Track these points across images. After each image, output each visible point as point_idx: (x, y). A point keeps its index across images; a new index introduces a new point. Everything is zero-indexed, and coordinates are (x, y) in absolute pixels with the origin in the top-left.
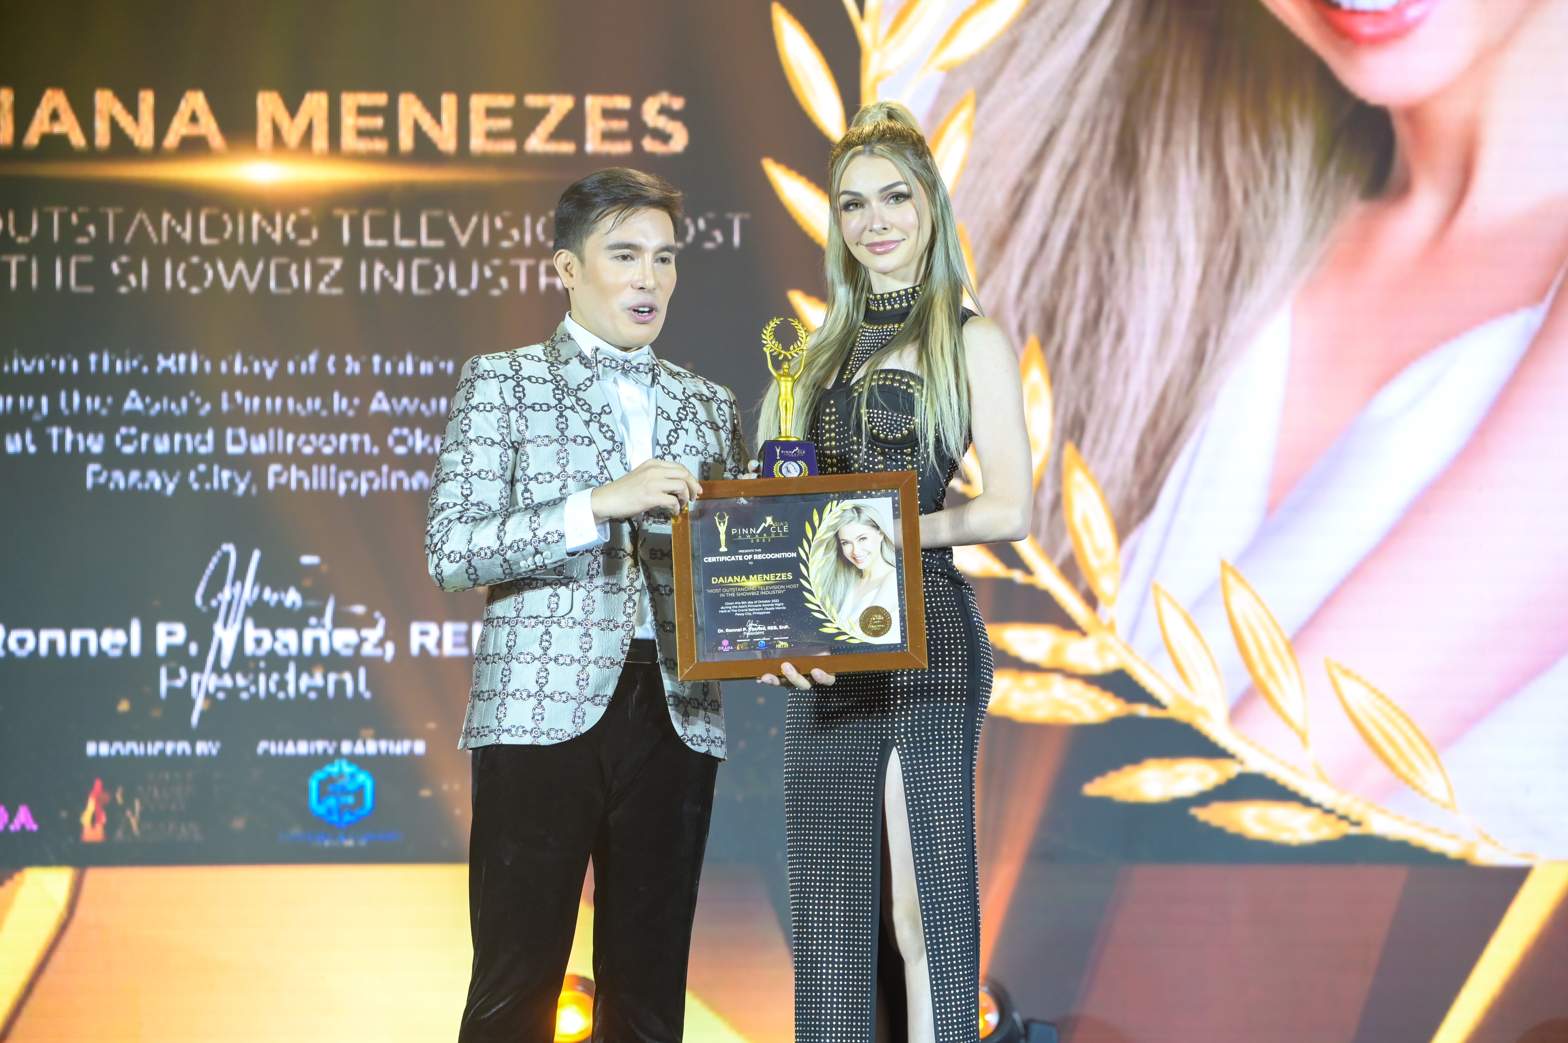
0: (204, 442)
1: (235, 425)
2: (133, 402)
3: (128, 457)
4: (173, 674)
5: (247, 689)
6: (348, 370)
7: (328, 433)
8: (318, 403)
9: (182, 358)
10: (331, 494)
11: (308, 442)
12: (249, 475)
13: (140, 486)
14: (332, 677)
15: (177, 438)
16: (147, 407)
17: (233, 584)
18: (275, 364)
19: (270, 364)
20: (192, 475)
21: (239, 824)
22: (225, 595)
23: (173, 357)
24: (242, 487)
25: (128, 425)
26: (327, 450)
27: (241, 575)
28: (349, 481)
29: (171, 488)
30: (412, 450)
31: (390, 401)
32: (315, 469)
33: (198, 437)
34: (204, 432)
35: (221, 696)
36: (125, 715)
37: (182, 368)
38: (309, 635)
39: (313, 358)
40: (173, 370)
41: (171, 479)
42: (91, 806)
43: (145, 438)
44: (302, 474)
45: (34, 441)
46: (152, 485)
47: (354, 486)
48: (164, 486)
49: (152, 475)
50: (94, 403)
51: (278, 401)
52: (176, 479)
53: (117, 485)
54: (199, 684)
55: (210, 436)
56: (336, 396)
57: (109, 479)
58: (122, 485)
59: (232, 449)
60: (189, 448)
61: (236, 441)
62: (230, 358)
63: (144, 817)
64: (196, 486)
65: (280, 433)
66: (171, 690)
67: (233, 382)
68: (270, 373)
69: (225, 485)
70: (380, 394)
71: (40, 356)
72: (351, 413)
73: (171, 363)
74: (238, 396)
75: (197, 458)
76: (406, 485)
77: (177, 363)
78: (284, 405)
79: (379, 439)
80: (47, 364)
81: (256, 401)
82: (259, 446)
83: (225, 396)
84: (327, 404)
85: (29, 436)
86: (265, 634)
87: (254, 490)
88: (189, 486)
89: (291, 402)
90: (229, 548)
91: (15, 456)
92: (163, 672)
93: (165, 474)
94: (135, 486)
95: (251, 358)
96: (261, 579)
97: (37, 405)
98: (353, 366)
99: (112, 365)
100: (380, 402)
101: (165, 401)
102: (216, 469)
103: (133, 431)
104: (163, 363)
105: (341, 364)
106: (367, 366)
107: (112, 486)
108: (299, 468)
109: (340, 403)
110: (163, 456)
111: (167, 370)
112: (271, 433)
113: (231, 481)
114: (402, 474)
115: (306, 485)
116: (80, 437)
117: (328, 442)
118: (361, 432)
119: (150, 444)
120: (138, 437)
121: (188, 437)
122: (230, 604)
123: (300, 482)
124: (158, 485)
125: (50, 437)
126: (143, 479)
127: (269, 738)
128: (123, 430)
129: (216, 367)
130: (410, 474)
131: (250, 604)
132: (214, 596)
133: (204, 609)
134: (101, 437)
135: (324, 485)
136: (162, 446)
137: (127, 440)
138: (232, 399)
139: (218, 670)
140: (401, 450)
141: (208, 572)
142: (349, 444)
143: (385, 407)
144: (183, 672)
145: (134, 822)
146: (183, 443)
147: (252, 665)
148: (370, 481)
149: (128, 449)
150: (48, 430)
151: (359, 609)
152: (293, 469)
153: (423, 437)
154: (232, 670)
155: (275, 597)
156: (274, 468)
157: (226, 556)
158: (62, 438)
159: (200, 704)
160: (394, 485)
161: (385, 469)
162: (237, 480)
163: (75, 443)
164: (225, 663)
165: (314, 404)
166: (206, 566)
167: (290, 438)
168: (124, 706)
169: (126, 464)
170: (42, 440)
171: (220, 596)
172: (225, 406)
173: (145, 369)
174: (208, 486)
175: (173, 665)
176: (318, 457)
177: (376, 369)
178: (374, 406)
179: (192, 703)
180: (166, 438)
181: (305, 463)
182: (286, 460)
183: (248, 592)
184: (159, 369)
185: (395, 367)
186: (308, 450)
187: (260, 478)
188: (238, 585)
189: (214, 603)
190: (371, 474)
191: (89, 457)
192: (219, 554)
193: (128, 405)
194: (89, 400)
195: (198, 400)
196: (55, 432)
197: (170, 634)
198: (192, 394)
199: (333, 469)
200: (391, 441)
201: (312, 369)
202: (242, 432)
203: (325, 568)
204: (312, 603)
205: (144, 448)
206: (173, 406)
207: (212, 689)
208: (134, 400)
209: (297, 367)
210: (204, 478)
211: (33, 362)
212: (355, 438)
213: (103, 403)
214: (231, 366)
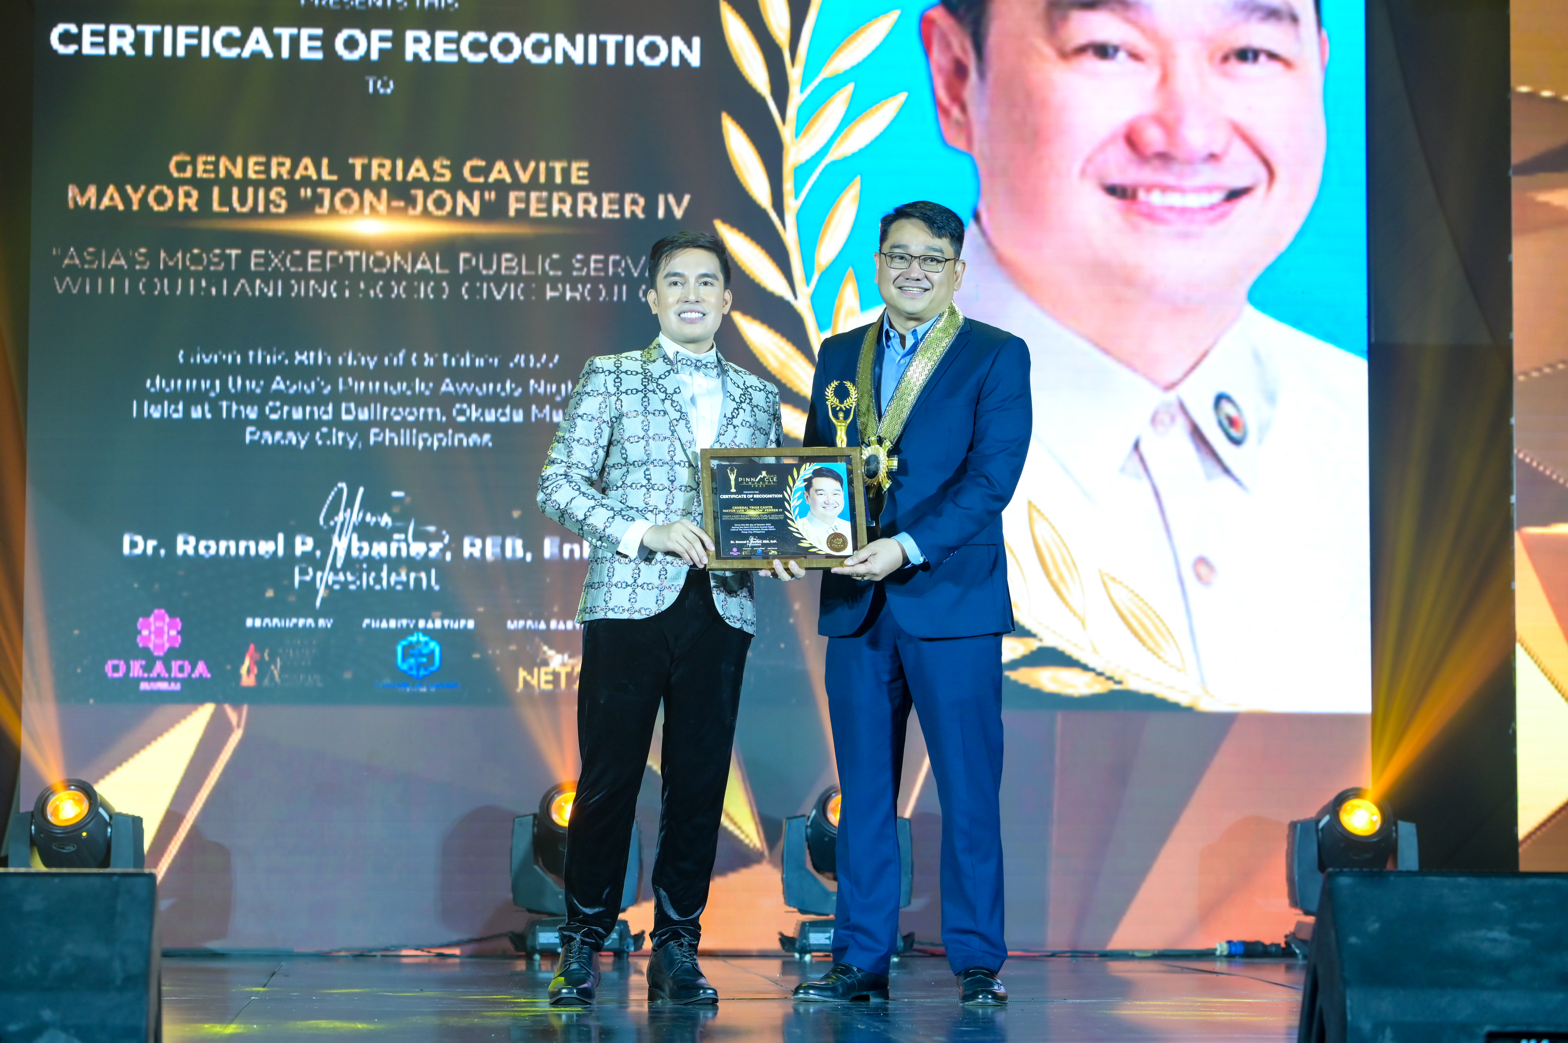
0: (326, 412)
1: (348, 401)
2: (278, 384)
3: (274, 421)
4: (303, 572)
5: (354, 583)
6: (426, 364)
7: (411, 407)
8: (405, 385)
9: (312, 354)
10: (413, 448)
11: (397, 413)
12: (357, 435)
13: (282, 442)
14: (413, 575)
15: (308, 409)
16: (287, 388)
17: (345, 510)
18: (375, 359)
19: (372, 359)
20: (318, 435)
21: (348, 675)
22: (339, 518)
23: (306, 354)
24: (352, 444)
25: (275, 400)
26: (411, 418)
27: (350, 504)
28: (425, 440)
29: (303, 443)
30: (469, 419)
31: (454, 386)
32: (402, 431)
33: (322, 409)
34: (327, 405)
35: (337, 587)
36: (270, 599)
37: (312, 362)
38: (394, 546)
39: (401, 355)
40: (306, 362)
41: (303, 438)
42: (247, 662)
43: (286, 409)
44: (393, 435)
45: (210, 411)
46: (290, 442)
47: (429, 443)
48: (298, 442)
49: (291, 435)
50: (251, 385)
51: (377, 384)
52: (306, 438)
53: (266, 441)
54: (322, 579)
55: (330, 408)
56: (417, 381)
57: (261, 437)
58: (270, 441)
59: (345, 417)
60: (316, 417)
61: (348, 411)
62: (345, 354)
63: (283, 670)
64: (320, 443)
65: (379, 406)
66: (301, 583)
67: (346, 371)
68: (372, 365)
69: (340, 442)
70: (448, 380)
71: (216, 352)
72: (427, 393)
73: (304, 358)
74: (350, 380)
75: (321, 423)
76: (465, 443)
77: (308, 358)
78: (382, 387)
79: (446, 412)
80: (220, 358)
81: (362, 384)
82: (364, 415)
83: (341, 380)
84: (411, 387)
85: (207, 407)
86: (365, 545)
87: (360, 446)
88: (316, 443)
89: (386, 385)
90: (343, 485)
91: (197, 420)
92: (297, 570)
93: (299, 434)
94: (279, 442)
95: (359, 354)
96: (364, 507)
97: (213, 386)
98: (429, 361)
99: (264, 358)
100: (447, 385)
101: (300, 384)
102: (334, 430)
103: (278, 404)
104: (298, 357)
105: (420, 359)
106: (438, 361)
107: (263, 442)
108: (390, 431)
109: (420, 386)
110: (298, 421)
111: (301, 362)
112: (372, 406)
113: (344, 439)
114: (462, 435)
115: (396, 443)
116: (242, 408)
117: (411, 413)
118: (434, 407)
119: (289, 413)
120: (281, 408)
121: (315, 409)
122: (343, 524)
123: (391, 440)
124: (294, 442)
125: (221, 408)
126: (284, 437)
127: (371, 617)
128: (271, 404)
129: (335, 360)
130: (468, 436)
131: (357, 524)
132: (333, 519)
133: (325, 527)
134: (256, 408)
135: (408, 443)
136: (297, 415)
137: (273, 410)
138: (345, 383)
139: (334, 568)
140: (461, 419)
141: (328, 502)
142: (426, 414)
143: (451, 389)
144: (310, 570)
145: (276, 673)
146: (312, 413)
147: (357, 566)
148: (440, 440)
149: (274, 417)
150: (220, 403)
151: (432, 529)
152: (387, 431)
153: (476, 410)
154: (344, 569)
155: (374, 519)
156: (374, 430)
157: (341, 491)
158: (229, 408)
159: (322, 593)
160: (456, 443)
161: (450, 432)
162: (349, 439)
163: (238, 412)
164: (339, 565)
165: (402, 386)
166: (327, 497)
167: (385, 410)
168: (270, 594)
169: (273, 426)
170: (216, 409)
171: (336, 519)
172: (341, 387)
173: (287, 362)
174: (328, 443)
175: (304, 565)
176: (404, 423)
177: (445, 363)
178: (443, 388)
179: (317, 592)
180: (300, 409)
181: (395, 427)
182: (382, 425)
183: (355, 516)
184: (296, 362)
185: (458, 361)
186: (397, 418)
187: (364, 437)
188: (349, 511)
189: (332, 523)
190: (441, 435)
191: (248, 422)
192: (336, 489)
193: (274, 386)
194: (248, 383)
195: (322, 383)
196: (224, 404)
197: (303, 543)
198: (318, 379)
199: (414, 431)
200: (454, 413)
201: (401, 363)
202: (352, 406)
203: (408, 500)
204: (399, 524)
205: (285, 416)
206: (305, 387)
207: (330, 583)
208: (278, 383)
209: (391, 361)
210: (326, 437)
211: (211, 356)
212: (430, 411)
213: (258, 385)
214: (345, 360)
